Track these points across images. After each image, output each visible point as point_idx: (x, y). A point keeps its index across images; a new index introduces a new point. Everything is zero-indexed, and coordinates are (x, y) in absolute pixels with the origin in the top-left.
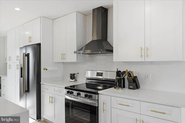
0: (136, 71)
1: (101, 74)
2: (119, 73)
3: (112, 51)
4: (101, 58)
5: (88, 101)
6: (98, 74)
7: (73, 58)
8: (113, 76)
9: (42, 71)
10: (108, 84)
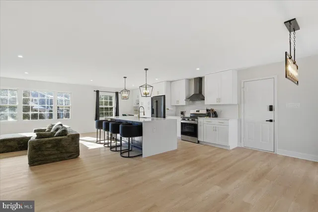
0: (215, 109)
1: (199, 111)
2: (207, 110)
3: (204, 100)
4: (198, 103)
5: (193, 122)
6: (197, 111)
7: (183, 102)
8: (205, 112)
9: (166, 110)
10: (202, 115)
